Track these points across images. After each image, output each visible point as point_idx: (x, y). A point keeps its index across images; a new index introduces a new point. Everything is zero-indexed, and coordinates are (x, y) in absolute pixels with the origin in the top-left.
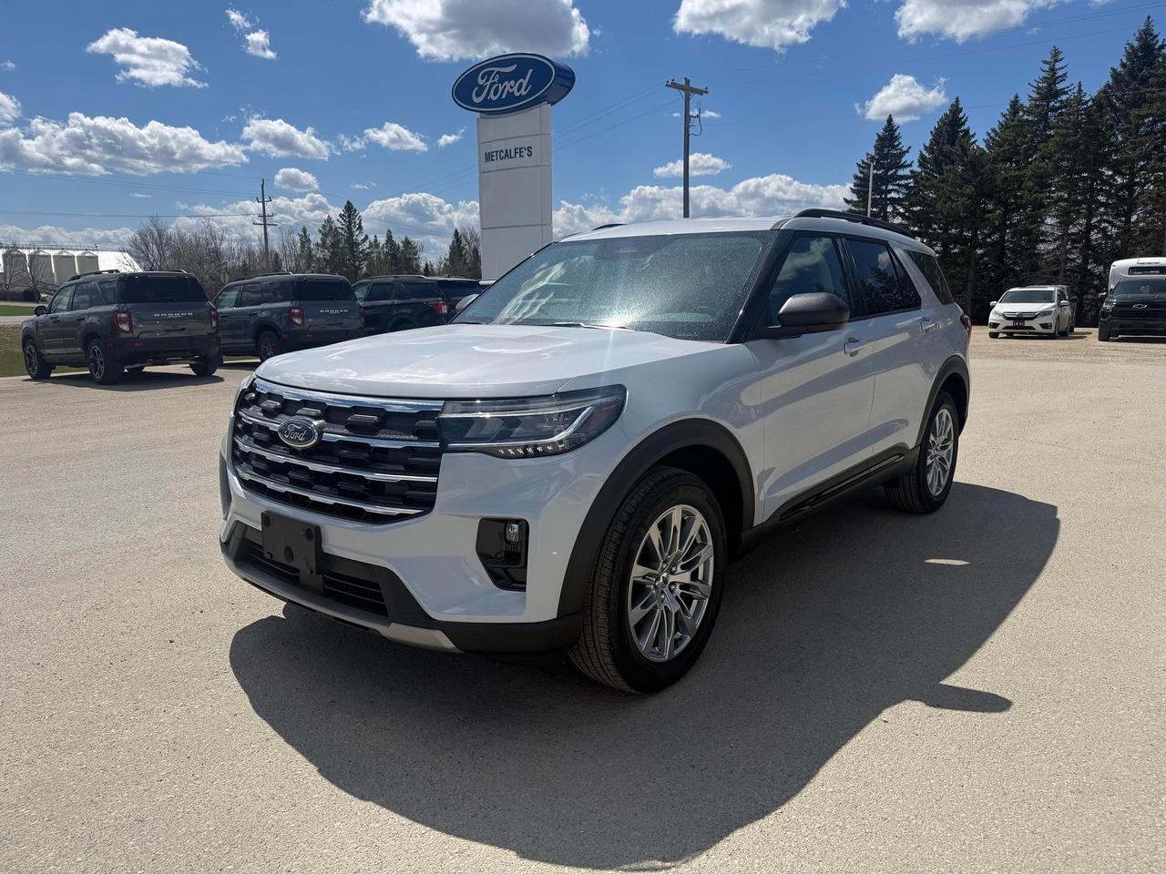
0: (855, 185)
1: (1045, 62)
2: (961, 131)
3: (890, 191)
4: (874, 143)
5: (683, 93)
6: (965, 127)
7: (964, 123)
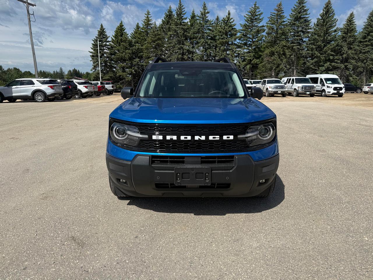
0: (93, 47)
1: (146, 14)
2: (125, 32)
3: (104, 49)
4: (98, 33)
5: (25, 4)
6: (125, 31)
7: (124, 30)
